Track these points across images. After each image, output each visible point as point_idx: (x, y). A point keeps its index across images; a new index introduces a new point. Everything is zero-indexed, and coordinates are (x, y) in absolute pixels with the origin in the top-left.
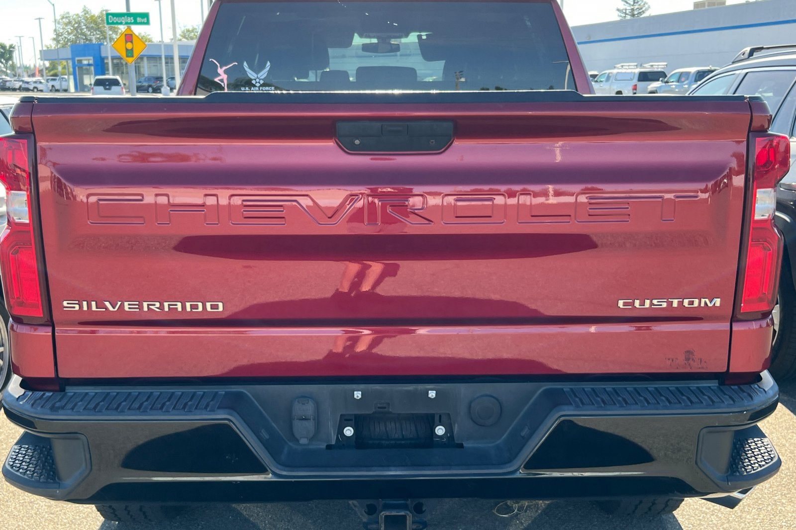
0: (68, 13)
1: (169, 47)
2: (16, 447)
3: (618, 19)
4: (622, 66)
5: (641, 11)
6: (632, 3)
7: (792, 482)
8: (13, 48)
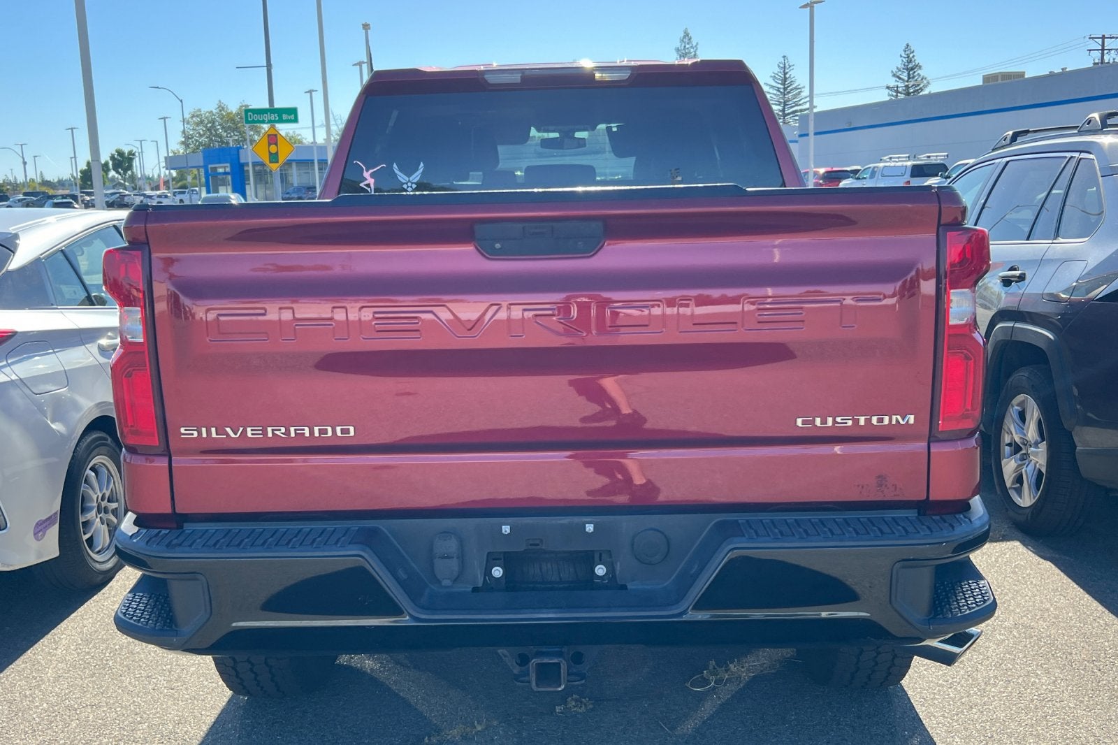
0: (200, 110)
1: (322, 149)
2: (129, 595)
3: (887, 98)
4: (891, 158)
5: (918, 88)
6: (906, 79)
7: (1052, 650)
8: (134, 155)
